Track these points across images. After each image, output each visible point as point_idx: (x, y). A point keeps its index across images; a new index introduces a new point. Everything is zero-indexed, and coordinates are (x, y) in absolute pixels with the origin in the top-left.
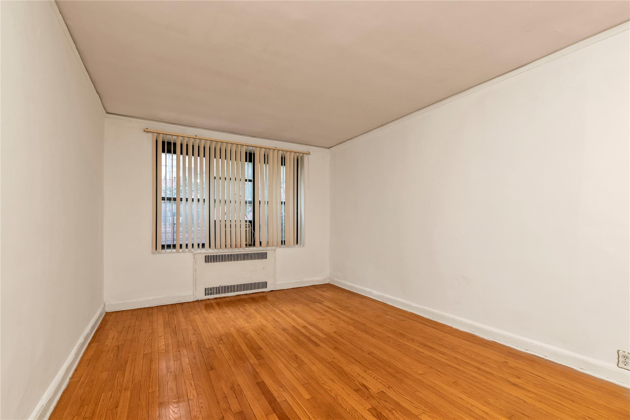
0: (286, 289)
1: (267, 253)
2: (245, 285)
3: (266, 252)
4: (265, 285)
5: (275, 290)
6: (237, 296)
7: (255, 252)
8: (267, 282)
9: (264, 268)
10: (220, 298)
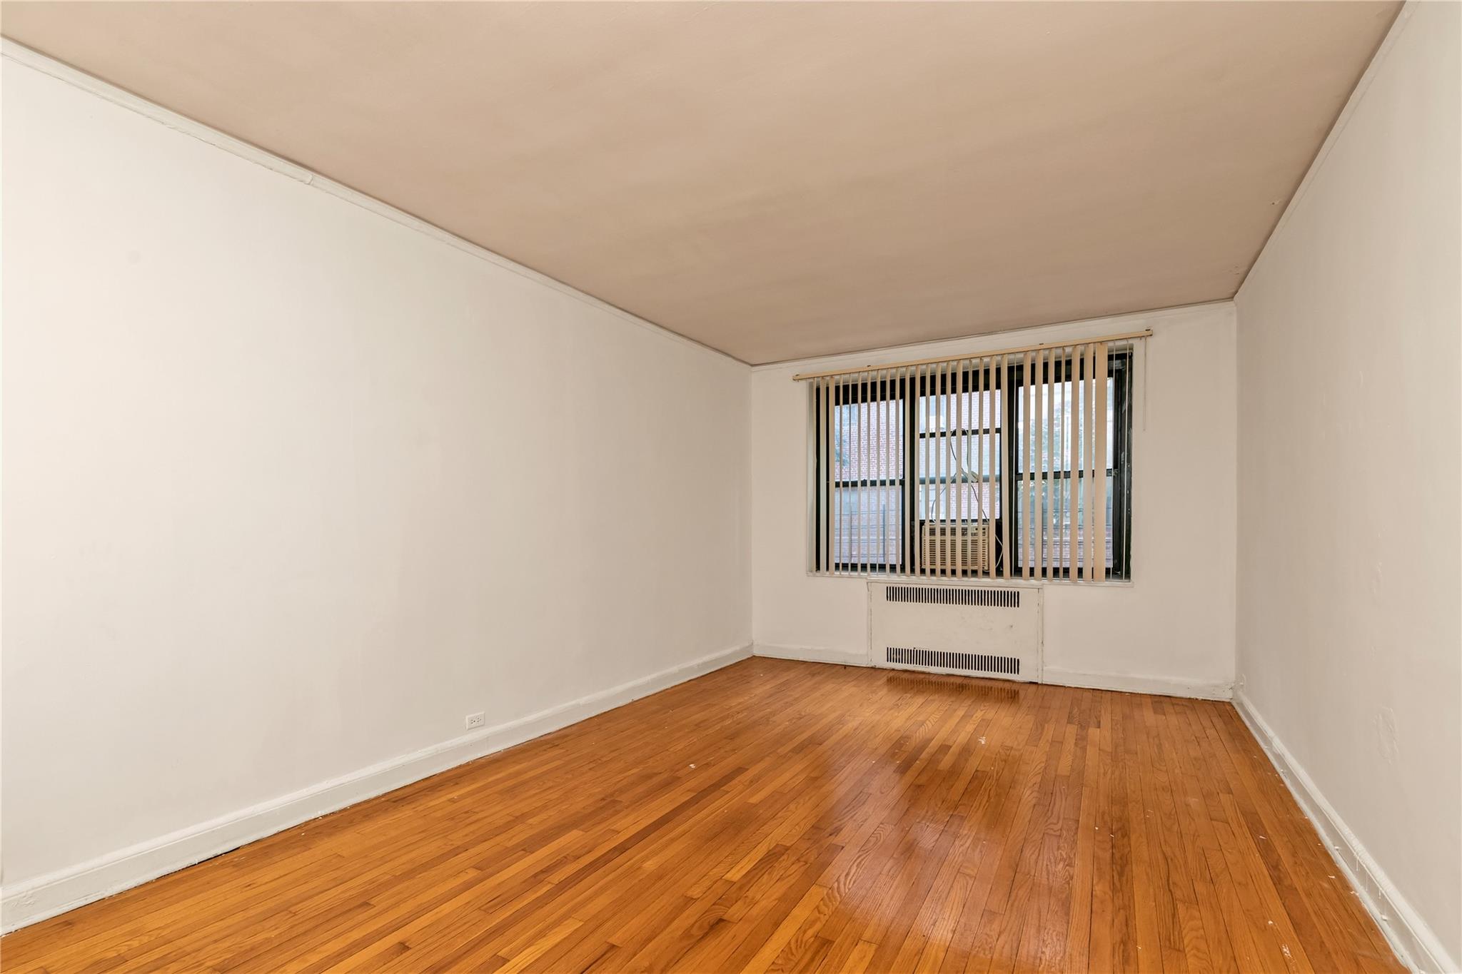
0: (1073, 686)
1: (1018, 593)
2: (967, 657)
3: (1016, 590)
4: (1014, 665)
5: (1040, 682)
6: (949, 675)
7: (990, 589)
8: (1018, 660)
9: (1012, 626)
10: (913, 672)
